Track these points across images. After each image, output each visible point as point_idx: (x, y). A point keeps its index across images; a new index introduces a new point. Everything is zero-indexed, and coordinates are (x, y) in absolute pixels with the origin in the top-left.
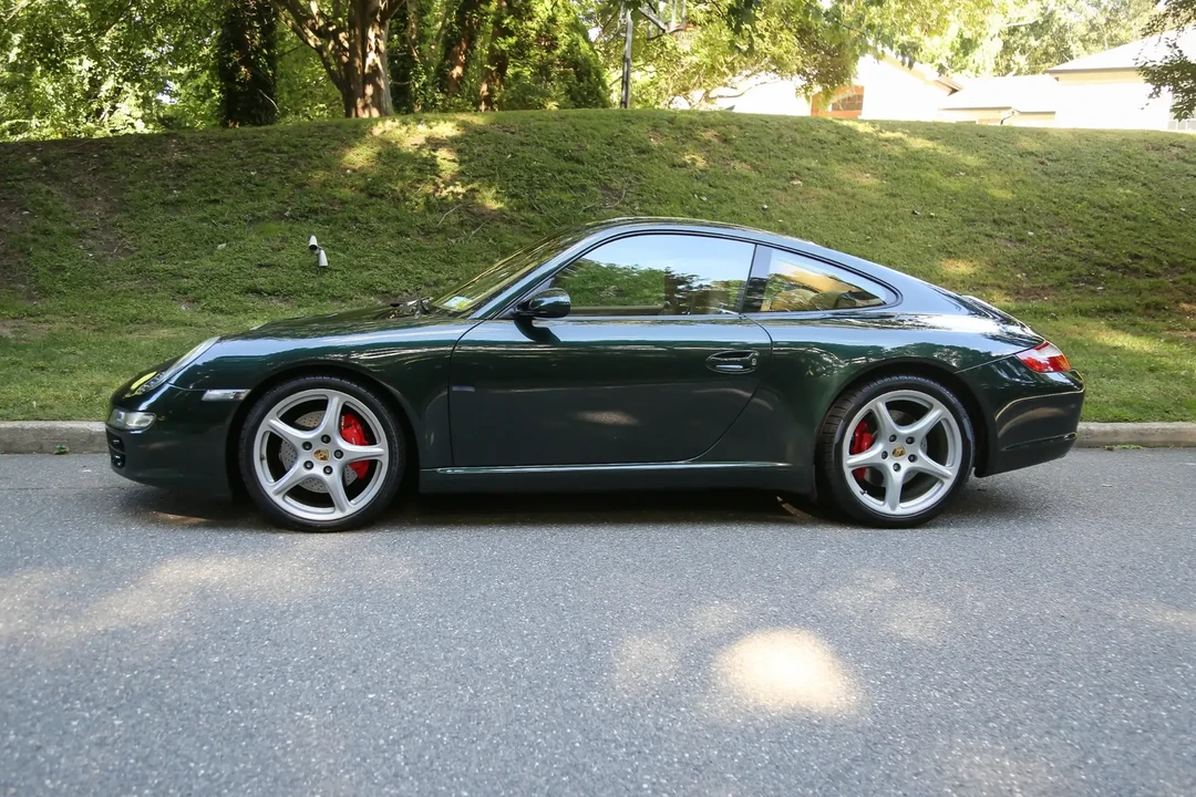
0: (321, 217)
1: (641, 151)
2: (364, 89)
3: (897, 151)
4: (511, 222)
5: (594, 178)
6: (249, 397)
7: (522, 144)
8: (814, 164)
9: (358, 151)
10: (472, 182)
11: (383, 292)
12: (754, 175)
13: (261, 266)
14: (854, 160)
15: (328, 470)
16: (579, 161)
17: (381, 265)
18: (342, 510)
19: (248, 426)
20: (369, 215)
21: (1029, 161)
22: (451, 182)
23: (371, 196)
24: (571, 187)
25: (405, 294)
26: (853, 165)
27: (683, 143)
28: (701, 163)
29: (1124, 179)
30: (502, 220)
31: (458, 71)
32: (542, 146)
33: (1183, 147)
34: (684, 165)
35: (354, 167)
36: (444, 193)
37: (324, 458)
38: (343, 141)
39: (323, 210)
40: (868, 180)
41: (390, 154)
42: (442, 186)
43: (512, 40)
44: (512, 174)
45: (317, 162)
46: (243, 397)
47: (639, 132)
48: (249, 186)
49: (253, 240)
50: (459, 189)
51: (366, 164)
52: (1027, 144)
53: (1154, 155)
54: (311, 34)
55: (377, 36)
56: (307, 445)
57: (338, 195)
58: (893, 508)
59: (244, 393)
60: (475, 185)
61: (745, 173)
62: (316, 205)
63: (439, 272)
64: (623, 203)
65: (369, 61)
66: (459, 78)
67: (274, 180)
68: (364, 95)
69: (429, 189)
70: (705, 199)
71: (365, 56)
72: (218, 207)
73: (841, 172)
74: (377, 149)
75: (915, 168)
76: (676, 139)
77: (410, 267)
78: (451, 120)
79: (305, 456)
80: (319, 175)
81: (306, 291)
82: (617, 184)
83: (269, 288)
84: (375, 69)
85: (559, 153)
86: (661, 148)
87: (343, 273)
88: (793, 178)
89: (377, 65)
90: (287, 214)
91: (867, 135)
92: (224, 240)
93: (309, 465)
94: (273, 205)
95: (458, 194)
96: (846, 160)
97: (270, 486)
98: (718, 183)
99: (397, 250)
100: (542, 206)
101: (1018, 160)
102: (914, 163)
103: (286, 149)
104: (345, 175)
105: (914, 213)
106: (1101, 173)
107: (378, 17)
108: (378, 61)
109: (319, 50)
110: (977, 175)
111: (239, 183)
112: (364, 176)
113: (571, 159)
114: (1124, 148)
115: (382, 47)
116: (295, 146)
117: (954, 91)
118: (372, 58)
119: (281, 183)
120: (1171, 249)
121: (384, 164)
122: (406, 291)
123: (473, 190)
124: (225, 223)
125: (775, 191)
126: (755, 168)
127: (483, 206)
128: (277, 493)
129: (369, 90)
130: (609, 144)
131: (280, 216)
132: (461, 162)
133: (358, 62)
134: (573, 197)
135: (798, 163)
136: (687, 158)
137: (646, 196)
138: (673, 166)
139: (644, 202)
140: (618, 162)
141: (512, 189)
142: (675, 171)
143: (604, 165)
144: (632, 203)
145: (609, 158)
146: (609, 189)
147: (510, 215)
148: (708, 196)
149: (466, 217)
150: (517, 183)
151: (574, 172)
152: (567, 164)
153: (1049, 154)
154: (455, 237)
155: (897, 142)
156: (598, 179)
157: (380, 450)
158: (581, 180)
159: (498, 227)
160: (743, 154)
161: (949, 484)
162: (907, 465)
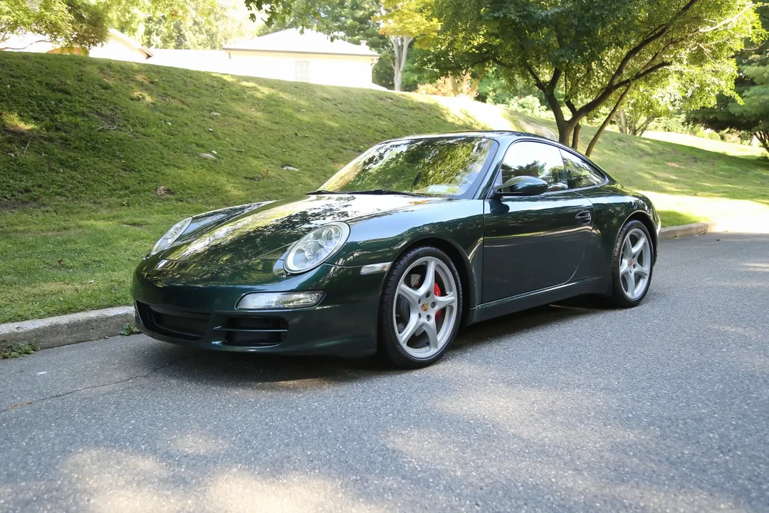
1: (104, 88)
3: (259, 95)
4: (50, 140)
6: (390, 268)
8: (217, 101)
14: (239, 100)
15: (428, 317)
16: (68, 93)
18: (436, 347)
21: (330, 104)
24: (76, 113)
25: (6, 200)
26: (241, 103)
27: (127, 82)
28: (148, 99)
29: (378, 116)
30: (42, 137)
33: (391, 99)
34: (139, 99)
40: (254, 113)
44: (23, 101)
46: (387, 268)
47: (93, 73)
52: (320, 93)
53: (382, 102)
56: (419, 301)
58: (633, 294)
59: (388, 264)
61: (180, 106)
63: (21, 181)
64: (119, 126)
70: (170, 124)
73: (238, 108)
75: (277, 106)
76: (121, 80)
79: (418, 309)
82: (106, 111)
85: (48, 86)
86: (117, 86)
88: (211, 111)
91: (234, 83)
93: (419, 316)
96: (234, 99)
97: (400, 336)
98: (168, 112)
100: (65, 127)
102: (274, 102)
105: (296, 134)
106: (366, 112)
110: (312, 111)
125: (207, 119)
126: (183, 102)
127: (15, 127)
128: (404, 343)
130: (81, 81)
134: (83, 121)
135: (207, 101)
136: (136, 94)
137: (131, 121)
138: (132, 99)
139: (134, 126)
140: (95, 95)
141: (31, 114)
142: (136, 103)
143: (88, 97)
144: (125, 126)
145: (87, 92)
146: (102, 116)
147: (44, 133)
148: (171, 122)
149: (8, 135)
150: (31, 108)
151: (70, 102)
152: (60, 95)
153: (334, 99)
154: (12, 152)
155: (255, 89)
156: (90, 107)
157: (453, 298)
158: (79, 108)
159: (42, 143)
160: (170, 93)
161: (647, 277)
162: (634, 270)
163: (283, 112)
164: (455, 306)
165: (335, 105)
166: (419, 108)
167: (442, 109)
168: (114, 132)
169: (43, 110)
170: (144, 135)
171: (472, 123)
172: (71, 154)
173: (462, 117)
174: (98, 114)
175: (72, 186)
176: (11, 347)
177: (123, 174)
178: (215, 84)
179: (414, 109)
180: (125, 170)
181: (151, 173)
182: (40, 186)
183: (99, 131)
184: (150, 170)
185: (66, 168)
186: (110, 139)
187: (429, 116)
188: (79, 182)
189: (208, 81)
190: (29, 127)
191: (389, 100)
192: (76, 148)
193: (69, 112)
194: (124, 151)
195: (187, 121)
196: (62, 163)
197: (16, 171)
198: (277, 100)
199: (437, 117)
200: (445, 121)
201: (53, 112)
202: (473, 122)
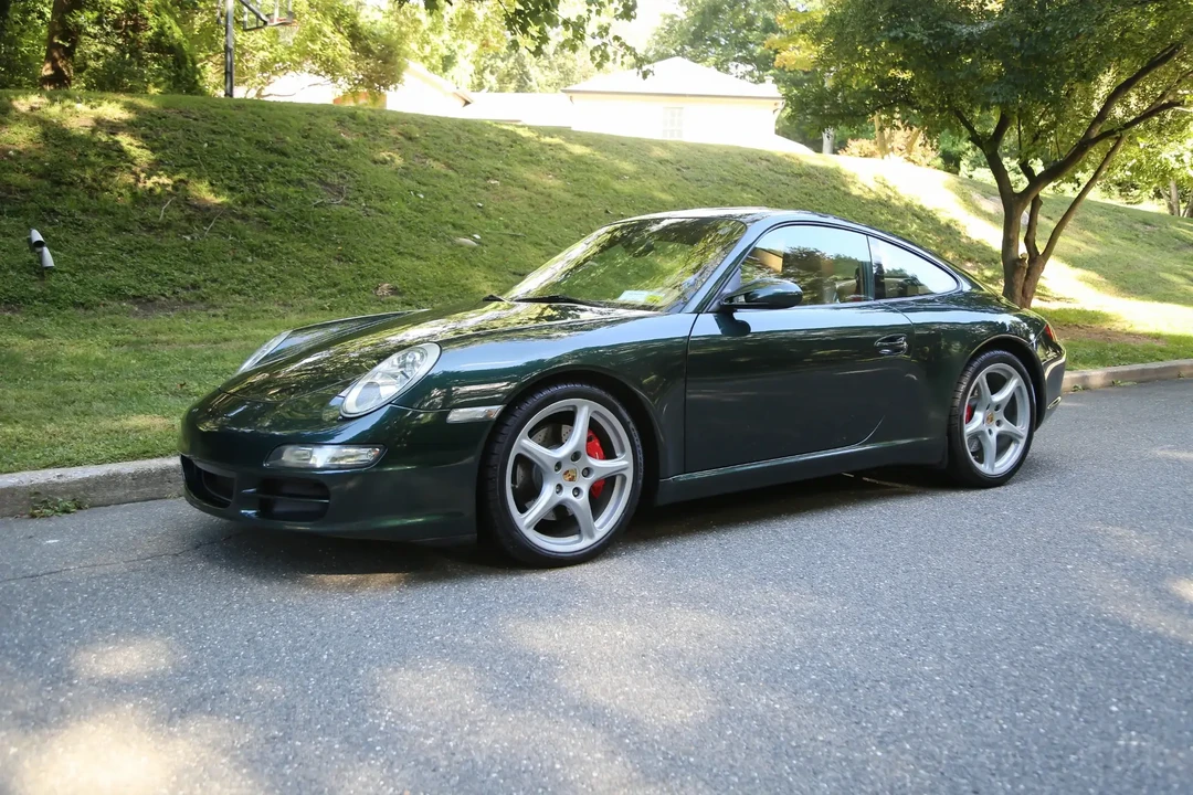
1: (339, 146)
3: (563, 155)
4: (244, 217)
5: (307, 173)
6: (502, 414)
7: (213, 132)
8: (500, 164)
9: (15, 129)
10: (177, 172)
11: (134, 297)
12: (451, 173)
14: (532, 162)
15: (577, 491)
16: (284, 154)
17: (117, 266)
20: (70, 207)
21: (669, 168)
22: (152, 171)
23: (58, 183)
24: (289, 182)
25: (163, 298)
26: (534, 167)
27: (374, 139)
28: (399, 161)
29: (742, 186)
30: (234, 214)
32: (236, 135)
33: (768, 161)
34: (385, 162)
35: (16, 148)
36: (149, 184)
37: (573, 479)
40: (551, 182)
41: (55, 135)
42: (143, 175)
44: (219, 165)
46: (494, 416)
47: (331, 127)
50: (164, 180)
51: (31, 145)
52: (658, 152)
53: (752, 166)
56: (558, 465)
57: (11, 181)
58: (990, 468)
59: (496, 409)
60: (182, 176)
61: (444, 171)
63: (191, 273)
64: (347, 199)
69: (130, 178)
70: (422, 196)
73: (528, 174)
74: (37, 128)
75: (587, 171)
76: (365, 135)
77: (154, 267)
78: (117, 102)
79: (558, 477)
81: (35, 298)
82: (333, 179)
85: (259, 144)
86: (357, 144)
87: (73, 275)
88: (488, 178)
91: (529, 140)
93: (559, 488)
95: (164, 185)
96: (525, 162)
97: (521, 518)
98: (424, 180)
99: (127, 247)
100: (269, 200)
101: (661, 167)
102: (584, 167)
104: (10, 157)
105: (607, 212)
110: (638, 179)
112: (35, 159)
113: (273, 150)
114: (730, 160)
117: (467, 103)
121: (56, 146)
122: (163, 295)
123: (181, 181)
125: (479, 190)
126: (449, 166)
127: (201, 199)
128: (528, 527)
130: (306, 137)
132: (153, 150)
134: (296, 192)
135: (486, 164)
136: (384, 155)
137: (367, 192)
138: (375, 162)
139: (368, 198)
140: (323, 156)
141: (226, 182)
142: (380, 167)
143: (311, 159)
144: (356, 199)
145: (313, 152)
146: (327, 185)
147: (239, 210)
148: (423, 193)
149: (189, 211)
150: (228, 174)
151: (284, 165)
152: (273, 157)
153: (679, 162)
154: (188, 234)
155: (560, 147)
156: (311, 173)
157: (625, 463)
158: (295, 174)
159: (232, 222)
160: (432, 153)
161: (1022, 442)
162: (996, 430)
163: (594, 179)
164: (629, 475)
165: (678, 170)
166: (808, 175)
167: (845, 176)
168: (337, 207)
169: (245, 178)
170: (381, 212)
171: (890, 197)
172: (270, 238)
173: (875, 187)
174: (322, 182)
175: (257, 281)
176: (45, 502)
177: (335, 265)
178: (502, 140)
179: (801, 176)
180: (340, 260)
181: (375, 264)
182: (215, 281)
183: (315, 206)
184: (375, 261)
185: (257, 256)
186: (329, 217)
187: (822, 187)
188: (270, 277)
189: (492, 136)
190: (219, 200)
191: (764, 163)
192: (277, 229)
193: (280, 180)
194: (344, 233)
195: (448, 193)
196: (253, 250)
197: (187, 259)
198: (589, 162)
199: (835, 188)
200: (848, 194)
201: (258, 179)
202: (892, 194)
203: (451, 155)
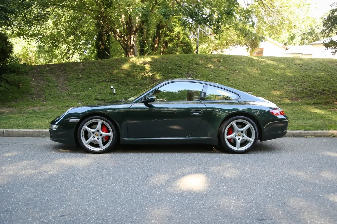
0: (115, 81)
1: (197, 64)
2: (130, 50)
3: (263, 64)
5: (184, 71)
6: (80, 121)
7: (167, 63)
8: (242, 67)
9: (125, 65)
10: (153, 72)
12: (226, 70)
13: (99, 93)
15: (98, 139)
18: (102, 148)
19: (79, 128)
20: (127, 81)
21: (298, 66)
22: (148, 73)
23: (128, 76)
26: (252, 67)
27: (208, 62)
28: (212, 67)
29: (322, 71)
31: (156, 45)
32: (172, 63)
34: (208, 68)
35: (124, 69)
36: (146, 75)
37: (97, 136)
38: (122, 63)
39: (116, 80)
40: (255, 71)
41: (134, 66)
42: (146, 73)
43: (169, 38)
44: (164, 70)
45: (115, 68)
46: (78, 121)
47: (197, 59)
48: (98, 74)
49: (98, 87)
50: (150, 74)
51: (127, 68)
53: (330, 65)
54: (117, 37)
55: (134, 37)
56: (93, 133)
57: (120, 76)
58: (238, 149)
59: (78, 120)
60: (154, 73)
61: (224, 69)
62: (114, 78)
65: (132, 43)
66: (157, 47)
67: (104, 73)
68: (130, 51)
69: (143, 74)
70: (212, 76)
71: (131, 42)
72: (90, 79)
73: (248, 69)
74: (130, 65)
75: (268, 68)
76: (206, 61)
77: (136, 93)
78: (149, 57)
79: (93, 135)
80: (116, 71)
81: (110, 99)
82: (190, 72)
83: (101, 99)
84: (133, 45)
85: (176, 65)
87: (119, 95)
89: (133, 44)
90: (107, 81)
91: (256, 60)
92: (91, 87)
93: (94, 137)
94: (104, 78)
95: (150, 75)
96: (250, 66)
97: (84, 142)
98: (216, 72)
99: (133, 89)
101: (295, 66)
102: (268, 67)
103: (108, 65)
104: (122, 71)
106: (316, 69)
107: (134, 32)
108: (134, 43)
109: (119, 41)
110: (284, 70)
111: (96, 73)
112: (127, 71)
113: (179, 66)
114: (323, 63)
115: (135, 40)
116: (110, 64)
117: (287, 49)
118: (132, 42)
119: (106, 73)
120: (333, 88)
121: (132, 68)
123: (154, 74)
124: (91, 83)
125: (231, 74)
126: (226, 68)
127: (156, 78)
128: (86, 144)
129: (132, 50)
130: (189, 63)
131: (105, 81)
132: (151, 67)
133: (129, 44)
135: (237, 67)
136: (209, 66)
137: (198, 75)
140: (191, 67)
141: (163, 74)
142: (205, 69)
143: (187, 68)
145: (189, 66)
146: (188, 74)
149: (151, 81)
150: (165, 73)
151: (179, 70)
152: (177, 68)
157: (111, 134)
158: (181, 72)
162: (241, 138)
163: (269, 70)
164: (112, 137)
165: (301, 67)
169: (168, 73)
190: (160, 78)
193: (176, 73)
195: (221, 75)
201: (171, 73)
203: (228, 65)
